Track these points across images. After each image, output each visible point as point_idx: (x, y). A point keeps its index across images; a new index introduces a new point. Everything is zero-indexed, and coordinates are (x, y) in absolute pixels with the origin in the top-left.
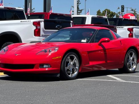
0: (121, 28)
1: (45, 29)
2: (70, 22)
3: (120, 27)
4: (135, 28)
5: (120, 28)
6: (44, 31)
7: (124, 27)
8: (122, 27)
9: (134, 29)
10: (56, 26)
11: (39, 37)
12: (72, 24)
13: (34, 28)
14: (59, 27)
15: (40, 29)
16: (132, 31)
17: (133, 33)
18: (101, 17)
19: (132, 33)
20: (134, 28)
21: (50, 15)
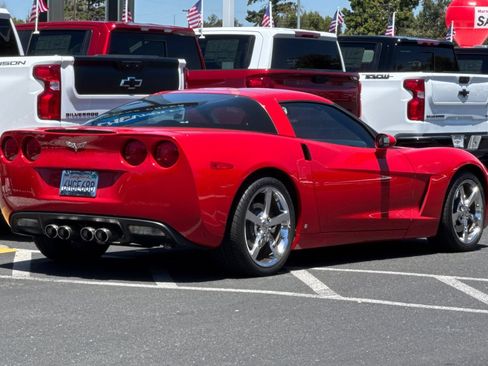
0: (382, 78)
1: (80, 92)
2: (176, 64)
3: (376, 74)
4: (430, 81)
5: (377, 77)
6: (74, 100)
7: (391, 74)
8: (384, 74)
9: (428, 85)
10: (123, 81)
11: (57, 122)
12: (184, 71)
13: (38, 88)
14: (132, 83)
15: (58, 94)
16: (419, 92)
17: (424, 100)
18: (312, 36)
19: (422, 97)
20: (428, 78)
21: (113, 31)
